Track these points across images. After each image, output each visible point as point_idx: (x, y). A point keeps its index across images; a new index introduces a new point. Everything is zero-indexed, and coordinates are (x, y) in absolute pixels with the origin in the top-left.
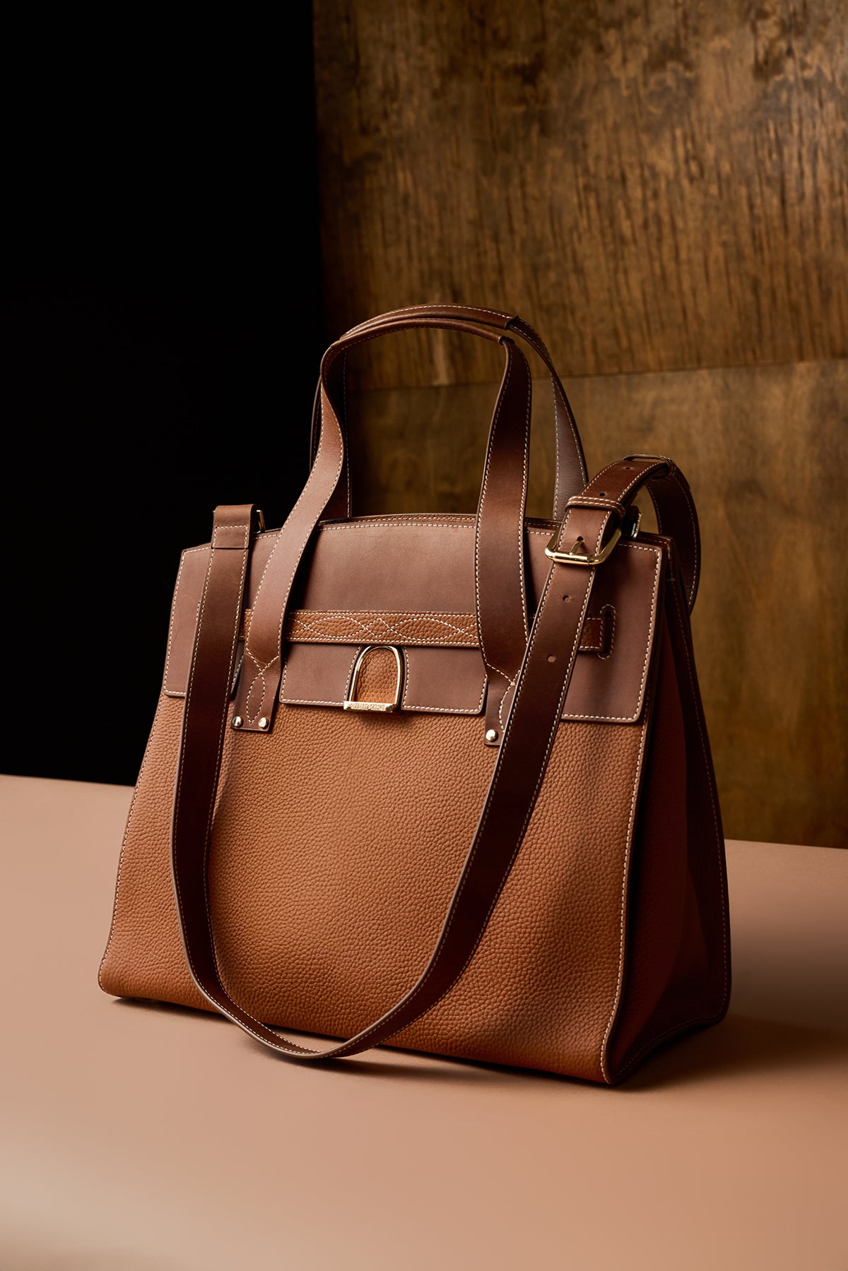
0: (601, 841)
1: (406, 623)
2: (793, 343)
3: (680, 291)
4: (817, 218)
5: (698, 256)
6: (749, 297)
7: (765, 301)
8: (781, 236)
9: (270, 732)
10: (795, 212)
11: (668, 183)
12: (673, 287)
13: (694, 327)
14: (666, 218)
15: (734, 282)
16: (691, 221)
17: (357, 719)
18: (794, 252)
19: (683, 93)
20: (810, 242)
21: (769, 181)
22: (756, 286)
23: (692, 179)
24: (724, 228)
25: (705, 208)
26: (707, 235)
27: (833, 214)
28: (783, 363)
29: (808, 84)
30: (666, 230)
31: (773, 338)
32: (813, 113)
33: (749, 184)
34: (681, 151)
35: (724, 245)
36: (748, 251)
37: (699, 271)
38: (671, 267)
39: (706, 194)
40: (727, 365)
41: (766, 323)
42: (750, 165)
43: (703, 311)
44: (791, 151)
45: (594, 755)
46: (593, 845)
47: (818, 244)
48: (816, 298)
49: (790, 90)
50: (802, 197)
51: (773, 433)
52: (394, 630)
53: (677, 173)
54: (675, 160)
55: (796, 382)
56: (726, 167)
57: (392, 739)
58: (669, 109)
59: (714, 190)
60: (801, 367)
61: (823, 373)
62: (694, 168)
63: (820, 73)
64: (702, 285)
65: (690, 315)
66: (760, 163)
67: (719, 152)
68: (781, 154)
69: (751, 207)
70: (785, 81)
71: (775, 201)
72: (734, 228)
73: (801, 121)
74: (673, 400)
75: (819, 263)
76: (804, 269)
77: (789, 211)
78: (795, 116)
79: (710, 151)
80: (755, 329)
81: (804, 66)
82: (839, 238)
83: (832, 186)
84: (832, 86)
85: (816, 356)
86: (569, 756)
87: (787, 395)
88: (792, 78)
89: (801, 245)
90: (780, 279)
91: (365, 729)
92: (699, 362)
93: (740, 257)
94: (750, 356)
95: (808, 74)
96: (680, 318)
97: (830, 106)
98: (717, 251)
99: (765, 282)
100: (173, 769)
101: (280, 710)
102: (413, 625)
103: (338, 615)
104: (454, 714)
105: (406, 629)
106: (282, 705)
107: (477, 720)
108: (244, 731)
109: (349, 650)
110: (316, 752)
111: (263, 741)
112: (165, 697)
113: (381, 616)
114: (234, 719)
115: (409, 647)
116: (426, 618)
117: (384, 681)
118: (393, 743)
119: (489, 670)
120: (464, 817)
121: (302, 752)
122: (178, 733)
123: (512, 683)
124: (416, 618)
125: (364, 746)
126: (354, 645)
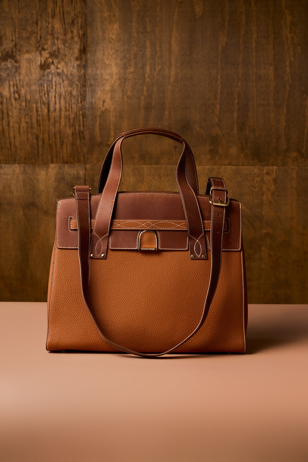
0: (235, 284)
1: (158, 223)
2: (50, 157)
3: (9, 137)
4: (60, 117)
5: (17, 126)
6: (35, 141)
7: (40, 143)
8: (47, 122)
9: (106, 259)
10: (52, 115)
11: (7, 100)
12: (7, 135)
13: (13, 149)
14: (5, 111)
15: (30, 136)
16: (15, 113)
17: (140, 253)
18: (52, 127)
19: (14, 70)
20: (57, 125)
21: (44, 103)
22: (37, 137)
23: (16, 100)
24: (27, 117)
25: (20, 110)
26: (20, 118)
27: (66, 117)
28: (46, 164)
29: (59, 74)
30: (5, 115)
31: (42, 155)
32: (60, 84)
33: (36, 103)
34: (12, 89)
35: (27, 123)
36: (35, 126)
37: (17, 130)
38: (6, 128)
39: (21, 105)
40: (25, 163)
41: (40, 150)
42: (37, 97)
43: (17, 144)
44: (52, 94)
46: (233, 286)
47: (60, 126)
48: (58, 143)
49: (52, 75)
50: (55, 110)
51: (41, 187)
52: (154, 225)
53: (10, 97)
54: (10, 92)
55: (50, 170)
56: (28, 97)
57: (154, 259)
58: (8, 75)
59: (24, 104)
60: (52, 166)
61: (60, 168)
62: (17, 96)
63: (63, 70)
64: (18, 135)
65: (12, 145)
66: (41, 97)
67: (26, 91)
68: (48, 95)
69: (37, 111)
70: (50, 72)
71: (46, 110)
72: (31, 118)
73: (56, 85)
74: (4, 174)
75: (60, 132)
76: (55, 133)
77: (51, 114)
78: (54, 83)
79: (23, 91)
80: (36, 152)
81: (57, 68)
82: (67, 124)
83: (66, 108)
84: (67, 76)
85: (57, 162)
87: (47, 175)
88: (53, 71)
89: (54, 125)
90: (46, 136)
91: (143, 257)
92: (15, 161)
93: (32, 127)
94: (34, 160)
95: (59, 71)
96: (9, 146)
97: (66, 82)
98: (24, 125)
99: (41, 136)
100: (67, 272)
101: (108, 252)
102: (161, 224)
103: (131, 221)
104: (177, 251)
105: (158, 225)
106: (109, 250)
107: (186, 252)
108: (94, 259)
109: (135, 232)
110: (126, 264)
111: (103, 262)
112: (57, 249)
113: (149, 221)
114: (90, 255)
115: (159, 231)
116: (166, 221)
117: (150, 241)
118: (155, 260)
119: (189, 237)
120: (187, 280)
121: (120, 265)
122: (66, 261)
123: (197, 241)
124: (162, 221)
125: (145, 262)
126: (138, 230)
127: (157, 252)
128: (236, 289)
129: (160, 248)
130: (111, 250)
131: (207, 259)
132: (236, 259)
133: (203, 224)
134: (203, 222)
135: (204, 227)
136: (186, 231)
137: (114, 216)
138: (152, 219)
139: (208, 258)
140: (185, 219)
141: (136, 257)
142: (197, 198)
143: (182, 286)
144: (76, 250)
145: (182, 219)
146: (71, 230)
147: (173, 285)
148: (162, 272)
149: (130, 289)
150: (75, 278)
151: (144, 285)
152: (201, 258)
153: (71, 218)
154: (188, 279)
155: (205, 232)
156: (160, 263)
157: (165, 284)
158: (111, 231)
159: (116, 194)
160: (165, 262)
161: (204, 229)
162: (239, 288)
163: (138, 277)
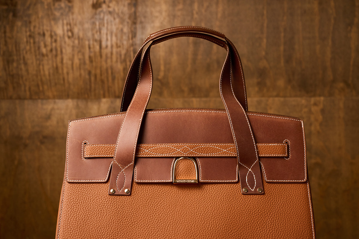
0: (302, 227)
1: (199, 148)
2: (102, 92)
3: (63, 73)
4: (112, 54)
5: (70, 63)
6: (87, 77)
7: (93, 79)
8: (99, 58)
9: (130, 195)
10: (104, 52)
11: (60, 37)
12: (60, 71)
13: (67, 85)
14: (59, 49)
15: (82, 72)
16: (68, 51)
17: (175, 187)
18: (104, 63)
19: (67, 10)
20: (109, 61)
21: (96, 41)
22: (90, 73)
23: (69, 37)
24: (80, 54)
25: (73, 47)
26: (73, 55)
27: (117, 53)
28: (98, 98)
29: (110, 13)
30: (59, 52)
31: (95, 90)
32: (111, 21)
33: (89, 40)
34: (65, 28)
35: (80, 59)
36: (87, 61)
37: (70, 67)
38: (59, 65)
39: (74, 42)
40: (78, 98)
41: (93, 85)
42: (90, 34)
43: (71, 79)
44: (104, 31)
45: (290, 195)
46: (299, 229)
47: (112, 61)
48: (110, 79)
49: (104, 13)
50: (107, 47)
52: (193, 151)
53: (64, 35)
54: (63, 30)
55: (102, 105)
56: (81, 35)
57: (194, 194)
58: (62, 14)
59: (76, 42)
60: (104, 100)
61: (112, 102)
62: (70, 34)
63: (114, 10)
64: (71, 71)
65: (66, 81)
66: (93, 35)
67: (79, 30)
68: (100, 32)
69: (90, 48)
70: (102, 11)
71: (98, 47)
72: (83, 54)
73: (107, 23)
74: (58, 109)
75: (112, 68)
76: (107, 70)
77: (102, 51)
78: (105, 22)
79: (76, 30)
80: (88, 87)
81: (109, 7)
82: (119, 60)
83: (117, 44)
84: (118, 14)
85: (109, 97)
86: (280, 196)
87: (99, 109)
88: (105, 10)
89: (106, 61)
90: (98, 72)
91: (180, 192)
92: (68, 97)
93: (85, 63)
94: (86, 96)
95: (111, 9)
96: (62, 82)
97: (117, 20)
98: (76, 61)
99: (93, 72)
100: (79, 214)
101: (133, 186)
102: (202, 149)
103: (163, 146)
104: (224, 183)
105: (199, 150)
106: (135, 183)
107: (235, 185)
108: (115, 195)
109: (169, 159)
110: (157, 202)
111: (127, 199)
112: (67, 183)
113: (186, 146)
114: (110, 190)
115: (199, 157)
116: (208, 146)
117: (189, 171)
118: (196, 196)
119: (239, 164)
120: (239, 223)
121: (149, 203)
122: (78, 199)
123: (250, 170)
124: (203, 146)
125: (181, 198)
126: (173, 158)
127: (198, 185)
128: (304, 234)
129: (201, 181)
130: (138, 183)
131: (264, 194)
132: (301, 193)
133: (257, 149)
134: (256, 146)
135: (258, 152)
136: (235, 157)
137: (141, 139)
138: (190, 142)
139: (264, 192)
140: (232, 142)
141: (170, 193)
142: (247, 115)
143: (232, 230)
144: (91, 185)
145: (229, 143)
146: (86, 158)
147: (220, 230)
148: (204, 212)
149: (162, 236)
150: (89, 221)
151: (181, 230)
152: (256, 193)
153: (85, 144)
154: (240, 221)
155: (259, 158)
156: (202, 199)
157: (209, 228)
158: (137, 159)
159: (143, 112)
160: (208, 199)
161: (258, 154)
162: (308, 232)
163: (173, 219)
